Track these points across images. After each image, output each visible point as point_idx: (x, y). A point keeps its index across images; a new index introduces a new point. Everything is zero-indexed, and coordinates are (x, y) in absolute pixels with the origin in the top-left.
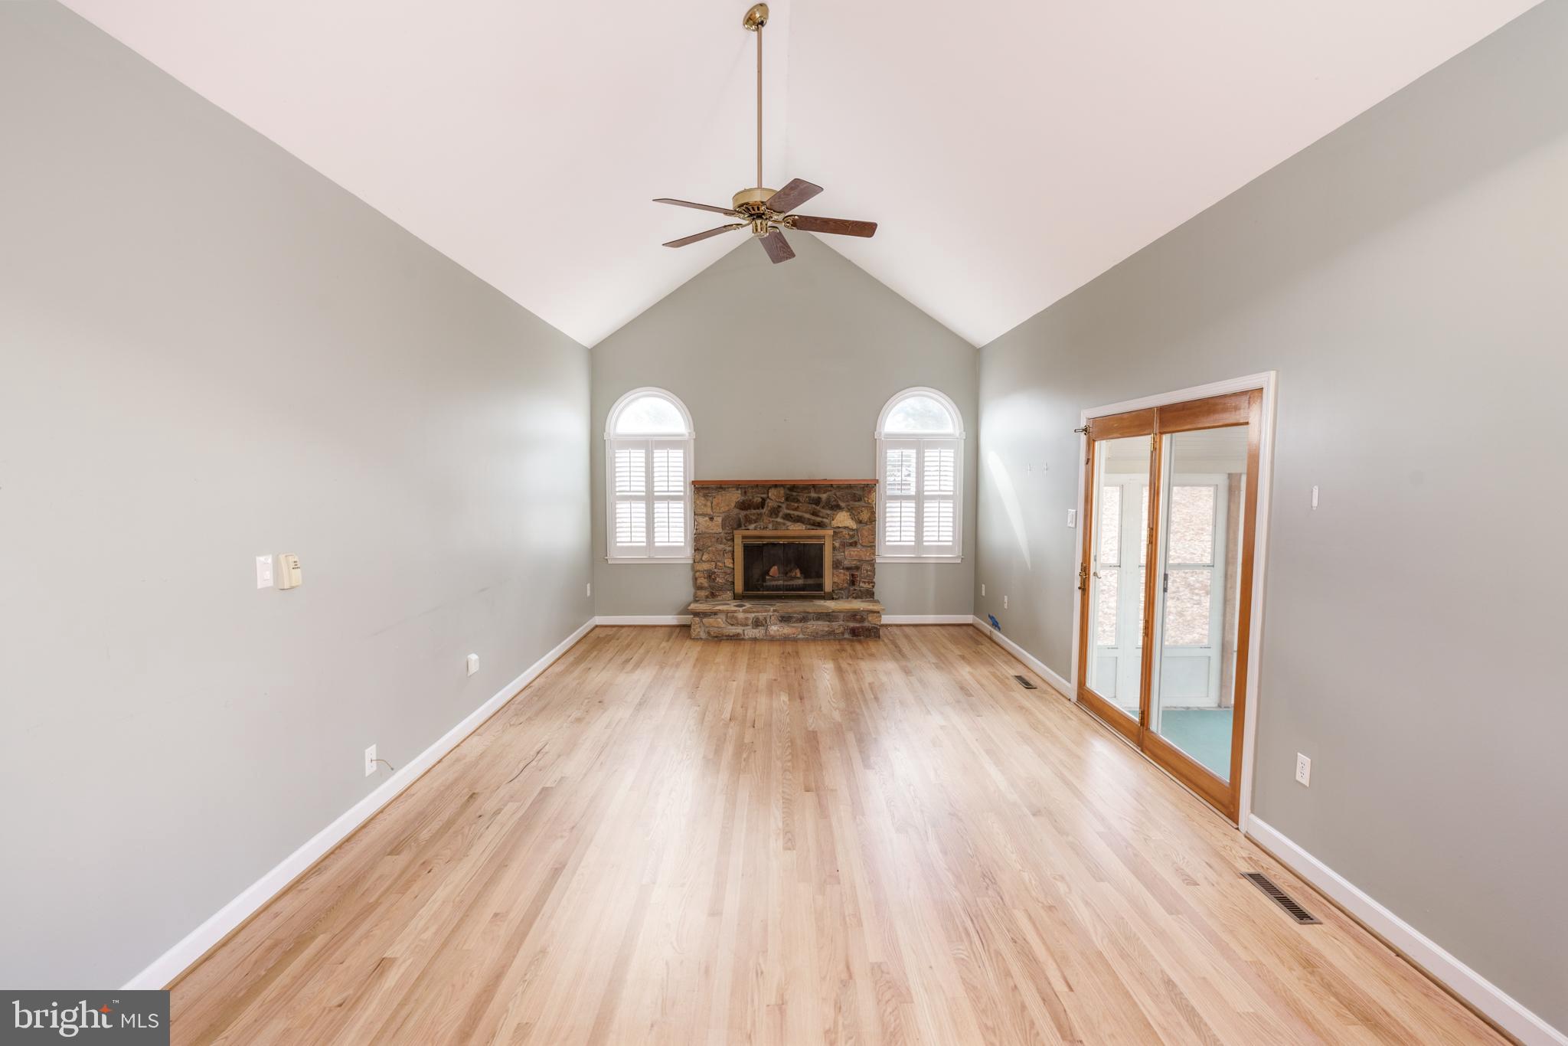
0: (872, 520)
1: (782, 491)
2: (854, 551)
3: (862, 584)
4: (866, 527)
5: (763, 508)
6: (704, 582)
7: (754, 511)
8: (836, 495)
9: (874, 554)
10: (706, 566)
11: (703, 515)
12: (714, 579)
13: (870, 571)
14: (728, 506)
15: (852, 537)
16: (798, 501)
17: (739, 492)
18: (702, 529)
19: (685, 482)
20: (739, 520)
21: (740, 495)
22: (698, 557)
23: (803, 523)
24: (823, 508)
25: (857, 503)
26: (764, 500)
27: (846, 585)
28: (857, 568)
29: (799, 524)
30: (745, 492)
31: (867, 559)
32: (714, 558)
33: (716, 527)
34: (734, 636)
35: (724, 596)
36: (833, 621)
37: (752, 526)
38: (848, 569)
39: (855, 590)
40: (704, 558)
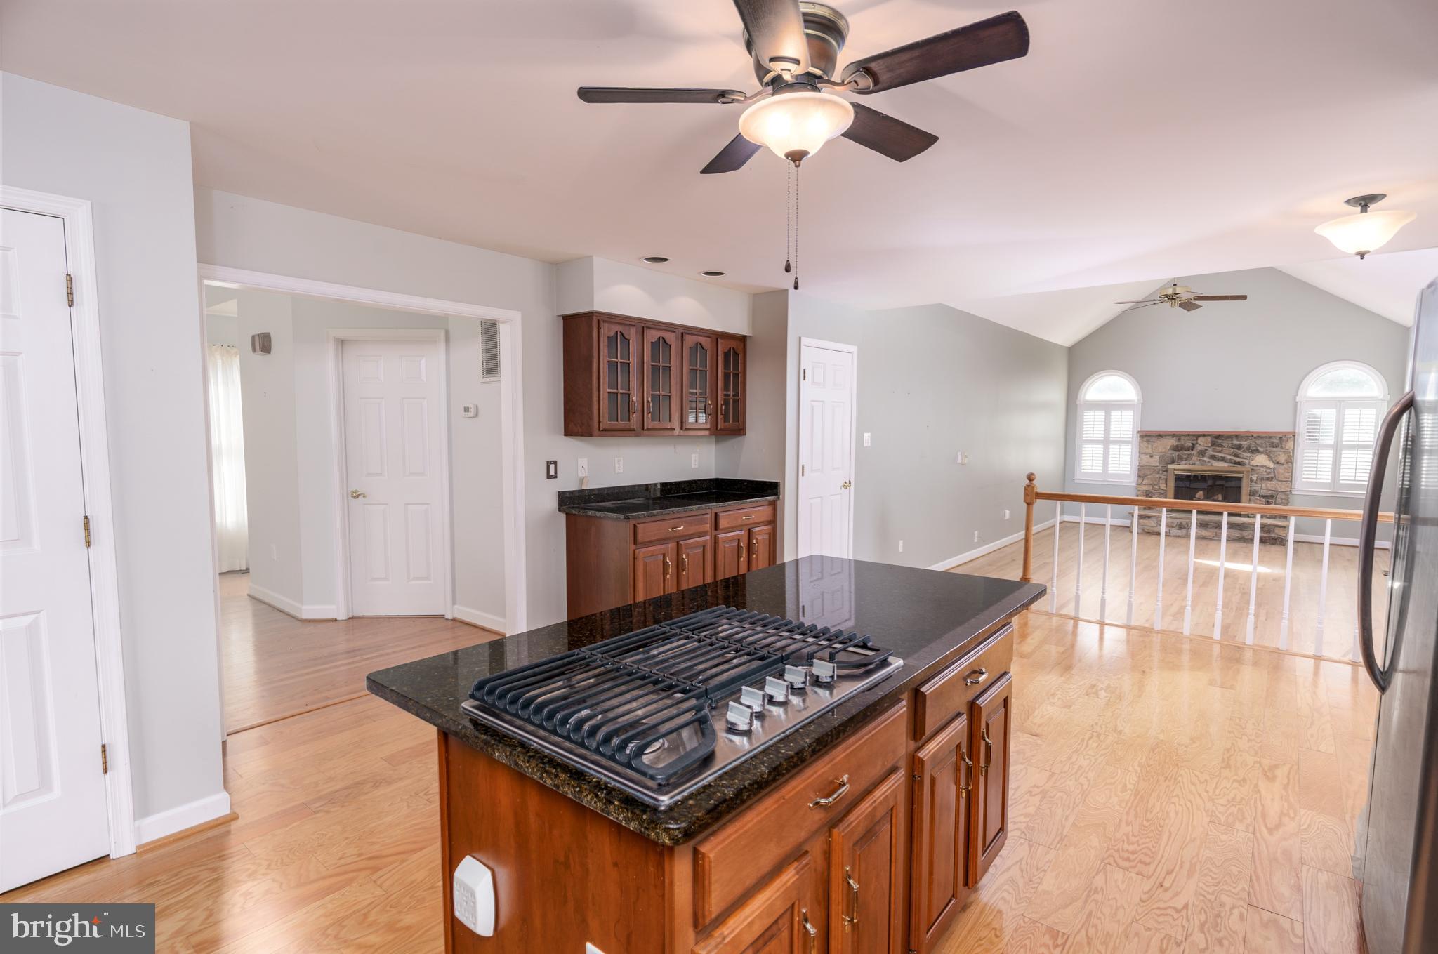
0: (1290, 461)
1: (1209, 439)
2: (1270, 484)
4: (1284, 467)
5: (1192, 450)
7: (1186, 452)
8: (1255, 443)
9: (1289, 487)
10: (1145, 488)
11: (1146, 454)
13: (1285, 499)
14: (1165, 448)
15: (1269, 474)
16: (1222, 446)
17: (1175, 439)
18: (1144, 463)
19: (1133, 431)
20: (1173, 458)
21: (1174, 442)
22: (1140, 481)
23: (1225, 461)
24: (1244, 451)
25: (1274, 449)
26: (1194, 445)
28: (1272, 496)
29: (1222, 462)
30: (1179, 439)
31: (1282, 490)
32: (1151, 483)
33: (1155, 462)
37: (1184, 462)
38: (1263, 497)
40: (1144, 482)
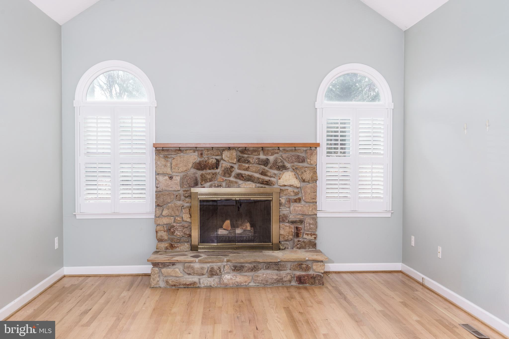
0: (314, 180)
1: (235, 154)
2: (298, 207)
3: (305, 236)
4: (309, 185)
5: (217, 168)
6: (165, 235)
7: (210, 171)
8: (282, 157)
9: (316, 209)
10: (165, 221)
11: (164, 174)
12: (173, 233)
13: (313, 224)
14: (186, 166)
15: (297, 194)
16: (249, 162)
17: (196, 153)
18: (162, 186)
20: (196, 179)
21: (196, 157)
22: (159, 212)
23: (253, 182)
24: (271, 168)
25: (301, 164)
26: (218, 161)
27: (291, 237)
28: (301, 222)
29: (249, 182)
30: (202, 154)
31: (310, 214)
32: (173, 213)
33: (175, 185)
34: (190, 284)
35: (182, 247)
36: (282, 270)
37: (208, 184)
38: (293, 222)
39: (299, 241)
40: (165, 213)
